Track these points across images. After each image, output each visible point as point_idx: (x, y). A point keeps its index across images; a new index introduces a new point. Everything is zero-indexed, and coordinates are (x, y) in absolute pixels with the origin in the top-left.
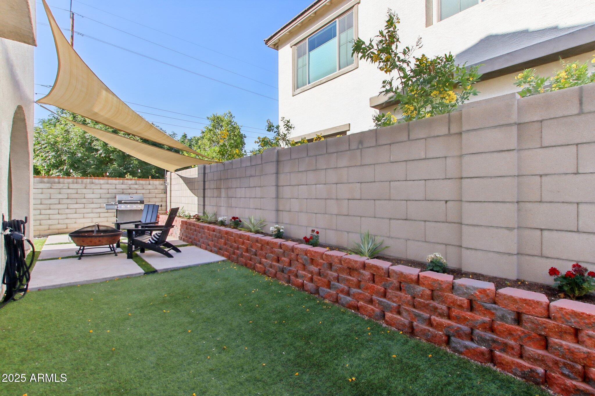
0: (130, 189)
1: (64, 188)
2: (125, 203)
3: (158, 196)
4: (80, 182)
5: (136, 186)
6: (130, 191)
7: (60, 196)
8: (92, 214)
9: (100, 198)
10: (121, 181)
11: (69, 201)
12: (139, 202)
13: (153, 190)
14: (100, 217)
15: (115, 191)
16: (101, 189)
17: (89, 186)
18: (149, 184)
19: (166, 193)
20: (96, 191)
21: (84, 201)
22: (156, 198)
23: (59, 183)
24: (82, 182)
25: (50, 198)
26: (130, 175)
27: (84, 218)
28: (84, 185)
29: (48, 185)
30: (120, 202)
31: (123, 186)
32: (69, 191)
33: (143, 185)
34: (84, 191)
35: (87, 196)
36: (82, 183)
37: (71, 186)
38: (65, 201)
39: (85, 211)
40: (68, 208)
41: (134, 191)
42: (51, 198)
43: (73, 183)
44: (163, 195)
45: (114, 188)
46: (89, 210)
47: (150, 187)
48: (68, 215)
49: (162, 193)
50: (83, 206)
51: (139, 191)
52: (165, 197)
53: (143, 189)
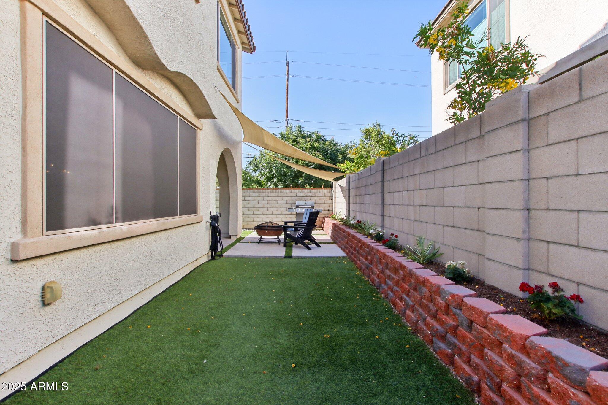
0: (306, 196)
1: (266, 196)
2: (301, 208)
3: (326, 202)
4: (275, 192)
5: (310, 194)
6: (306, 198)
7: (264, 202)
8: (282, 215)
9: (287, 203)
10: (300, 190)
11: (268, 206)
12: (310, 207)
13: (323, 197)
14: (286, 218)
15: (296, 198)
16: (287, 196)
17: (280, 195)
18: (320, 193)
19: (332, 199)
20: (284, 198)
21: (277, 205)
22: (325, 203)
23: (263, 193)
24: (276, 191)
25: (258, 203)
26: (308, 185)
27: (277, 218)
28: (277, 194)
29: (257, 194)
30: (298, 207)
31: (302, 195)
32: (269, 198)
33: (315, 193)
34: (277, 198)
35: (279, 202)
36: (276, 193)
37: (270, 195)
38: (266, 205)
39: (277, 212)
40: (268, 211)
41: (309, 198)
42: (259, 203)
43: (271, 193)
44: (330, 202)
45: (295, 196)
46: (280, 212)
47: (320, 195)
48: (268, 215)
49: (329, 200)
50: (276, 209)
51: (312, 198)
52: (332, 203)
53: (315, 196)
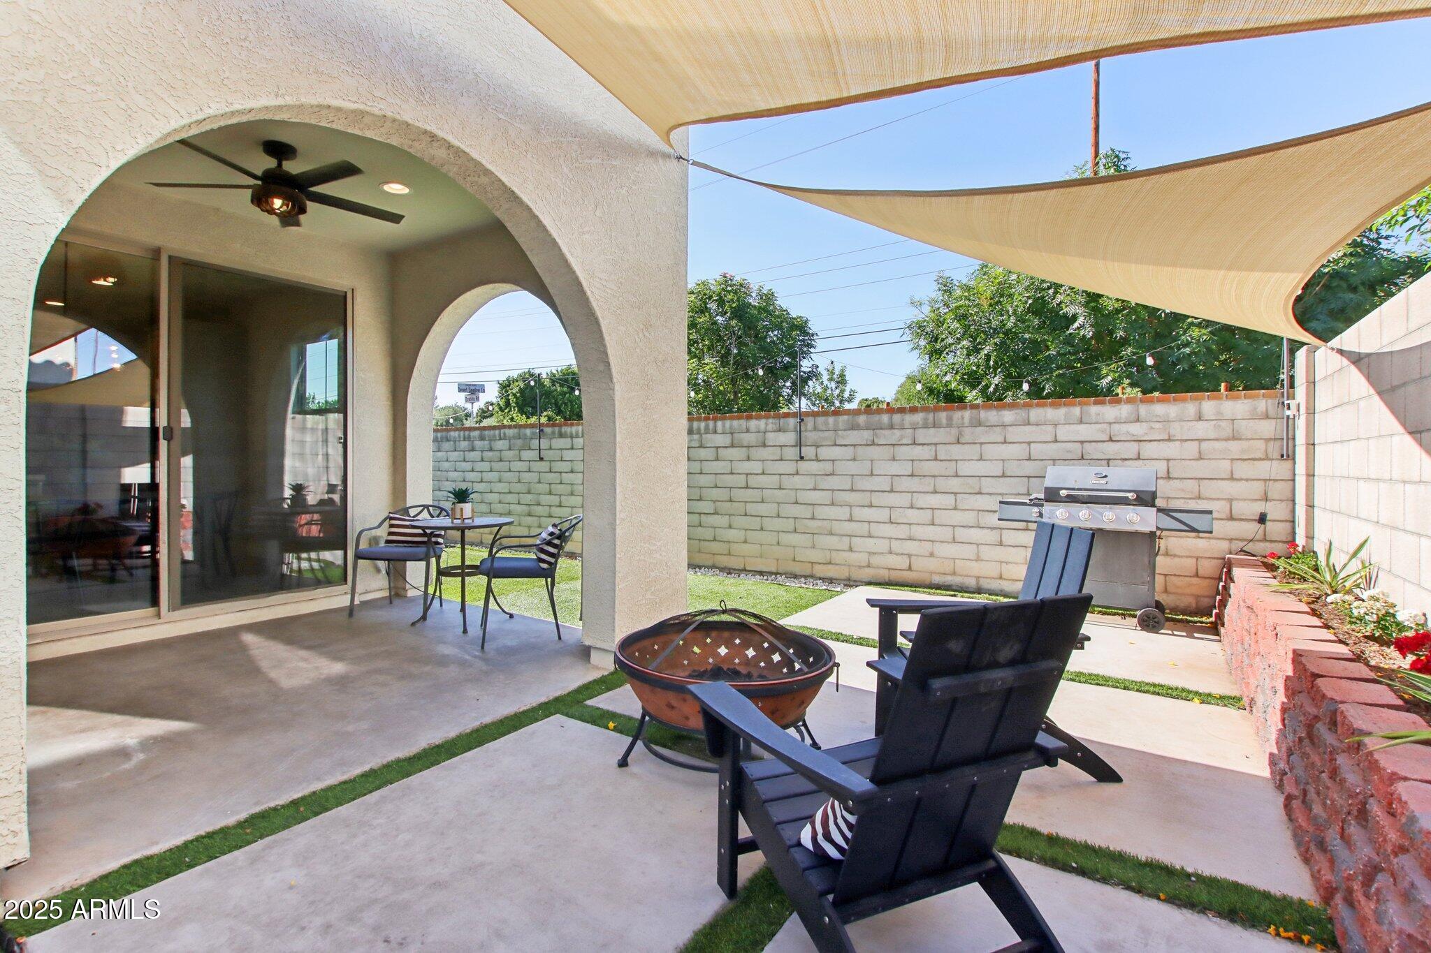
0: (1111, 440)
1: (904, 441)
2: (1072, 499)
3: (1242, 470)
4: (944, 421)
5: (1137, 430)
6: (1111, 449)
7: (895, 468)
8: (978, 530)
9: (1003, 476)
10: (1076, 411)
11: (914, 484)
12: (1130, 495)
13: (1218, 445)
14: (1001, 544)
15: (1052, 450)
16: (1005, 442)
17: (968, 434)
18: (1200, 418)
19: (1289, 456)
20: (990, 451)
21: (954, 484)
22: (1232, 478)
23: (891, 427)
24: (950, 419)
25: (872, 475)
27: (954, 541)
28: (954, 431)
29: (867, 435)
30: (1052, 496)
31: (1084, 431)
32: (917, 452)
33: (1166, 421)
34: (956, 451)
35: (965, 469)
36: (949, 425)
37: (922, 435)
38: (906, 484)
39: (957, 517)
40: (912, 507)
41: (1130, 449)
42: (875, 473)
43: (925, 426)
44: (1279, 469)
45: (1051, 438)
46: (969, 518)
47: (1201, 429)
48: (913, 527)
49: (1267, 458)
50: (949, 500)
51: (1149, 450)
52: (1288, 476)
53: (1169, 440)
